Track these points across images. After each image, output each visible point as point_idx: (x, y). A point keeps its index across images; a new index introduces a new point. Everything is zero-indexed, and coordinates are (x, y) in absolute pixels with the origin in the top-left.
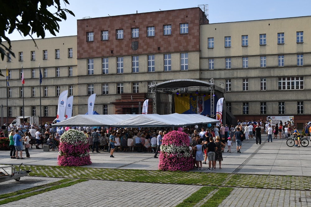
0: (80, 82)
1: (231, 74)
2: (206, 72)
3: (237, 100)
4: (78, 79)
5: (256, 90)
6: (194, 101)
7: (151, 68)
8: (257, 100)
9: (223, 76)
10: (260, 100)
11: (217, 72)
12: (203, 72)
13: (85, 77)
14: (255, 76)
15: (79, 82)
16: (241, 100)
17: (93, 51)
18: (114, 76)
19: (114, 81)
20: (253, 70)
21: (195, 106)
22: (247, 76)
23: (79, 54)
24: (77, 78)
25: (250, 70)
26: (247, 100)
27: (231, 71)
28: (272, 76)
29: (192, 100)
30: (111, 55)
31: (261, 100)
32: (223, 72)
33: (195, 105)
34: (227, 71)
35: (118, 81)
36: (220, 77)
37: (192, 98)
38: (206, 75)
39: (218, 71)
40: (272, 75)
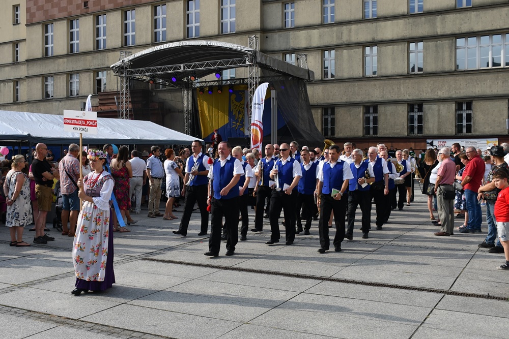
0: (32, 73)
1: (335, 34)
2: (276, 36)
3: (348, 100)
4: (28, 66)
5: (396, 74)
6: (238, 104)
7: (161, 33)
8: (400, 98)
9: (315, 44)
10: (407, 97)
11: (303, 33)
12: (269, 35)
13: (39, 62)
14: (395, 37)
15: (28, 74)
16: (358, 99)
17: (53, 7)
18: (89, 57)
19: (89, 68)
20: (389, 23)
21: (240, 116)
22: (374, 39)
23: (29, 14)
24: (26, 66)
25: (382, 24)
26: (374, 99)
27: (335, 29)
28: (439, 34)
29: (234, 101)
30: (85, 10)
31: (410, 98)
32: (315, 32)
33: (239, 113)
34: (326, 30)
35: (97, 67)
36: (309, 46)
37: (234, 96)
38: (277, 42)
39: (304, 31)
40: (440, 31)
